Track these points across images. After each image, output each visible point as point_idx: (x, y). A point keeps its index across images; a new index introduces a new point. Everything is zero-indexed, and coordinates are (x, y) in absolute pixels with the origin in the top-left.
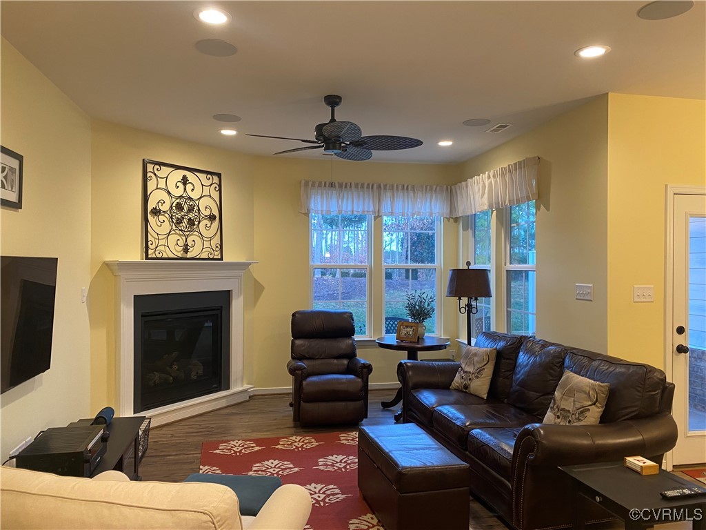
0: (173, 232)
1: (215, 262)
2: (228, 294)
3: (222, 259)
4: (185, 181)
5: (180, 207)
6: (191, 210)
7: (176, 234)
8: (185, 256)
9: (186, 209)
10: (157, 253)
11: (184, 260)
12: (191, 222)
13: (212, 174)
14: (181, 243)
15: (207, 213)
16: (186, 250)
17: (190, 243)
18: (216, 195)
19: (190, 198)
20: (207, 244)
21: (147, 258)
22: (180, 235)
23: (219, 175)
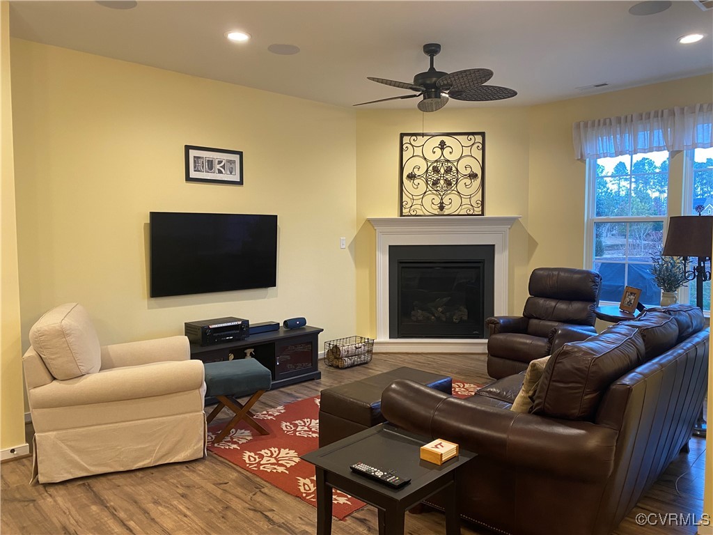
0: (430, 192)
1: (477, 218)
2: (490, 249)
3: (483, 214)
4: (442, 145)
5: (436, 170)
6: (448, 171)
7: (433, 194)
8: (441, 213)
9: (442, 171)
10: (412, 212)
11: (442, 217)
12: (449, 183)
13: (473, 134)
14: (437, 201)
15: (468, 171)
16: (442, 208)
17: (446, 201)
18: (479, 155)
19: (448, 161)
20: (465, 201)
21: (401, 215)
22: (436, 195)
23: (483, 134)
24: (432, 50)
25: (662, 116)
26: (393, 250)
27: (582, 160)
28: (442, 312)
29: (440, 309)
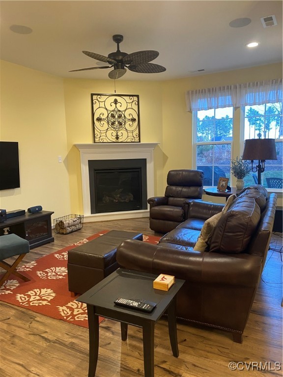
0: (110, 129)
1: (137, 144)
2: (144, 161)
3: (140, 142)
4: (116, 102)
5: (113, 116)
6: (120, 117)
7: (112, 130)
8: (117, 141)
9: (116, 117)
10: (100, 140)
11: (117, 143)
12: (120, 124)
13: (133, 96)
14: (115, 134)
15: (131, 117)
16: (117, 138)
17: (119, 134)
18: (136, 108)
19: (119, 111)
20: (130, 134)
21: (95, 142)
22: (114, 131)
23: (138, 96)
24: (118, 39)
25: (231, 88)
26: (91, 163)
27: (190, 111)
28: (120, 197)
29: (118, 196)
